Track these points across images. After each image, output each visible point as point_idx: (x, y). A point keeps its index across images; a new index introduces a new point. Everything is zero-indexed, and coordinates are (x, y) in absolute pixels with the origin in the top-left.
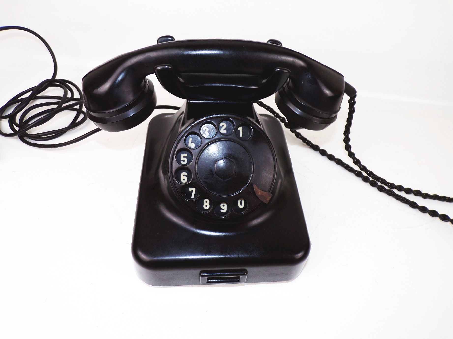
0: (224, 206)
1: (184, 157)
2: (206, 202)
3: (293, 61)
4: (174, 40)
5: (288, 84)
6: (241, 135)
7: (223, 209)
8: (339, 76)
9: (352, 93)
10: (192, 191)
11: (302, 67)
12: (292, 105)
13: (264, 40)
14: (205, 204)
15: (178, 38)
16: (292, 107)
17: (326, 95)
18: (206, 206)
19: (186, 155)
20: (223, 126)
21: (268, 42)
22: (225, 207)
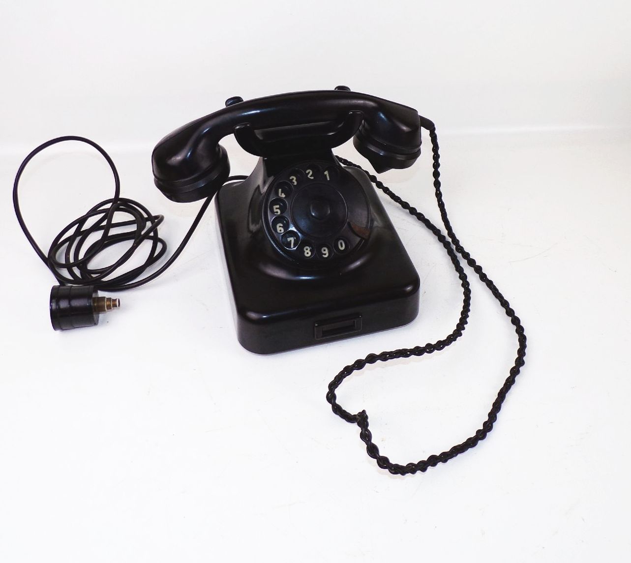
0: (325, 250)
1: (277, 208)
2: (307, 249)
3: (364, 103)
4: (242, 101)
5: (364, 126)
6: (328, 179)
7: (325, 254)
8: (412, 111)
9: (430, 126)
10: (291, 241)
11: (373, 108)
12: (372, 146)
13: (332, 88)
14: (306, 252)
15: (245, 99)
16: (373, 149)
17: (403, 130)
18: (308, 253)
19: (278, 206)
20: (309, 173)
21: (335, 89)
22: (327, 252)
